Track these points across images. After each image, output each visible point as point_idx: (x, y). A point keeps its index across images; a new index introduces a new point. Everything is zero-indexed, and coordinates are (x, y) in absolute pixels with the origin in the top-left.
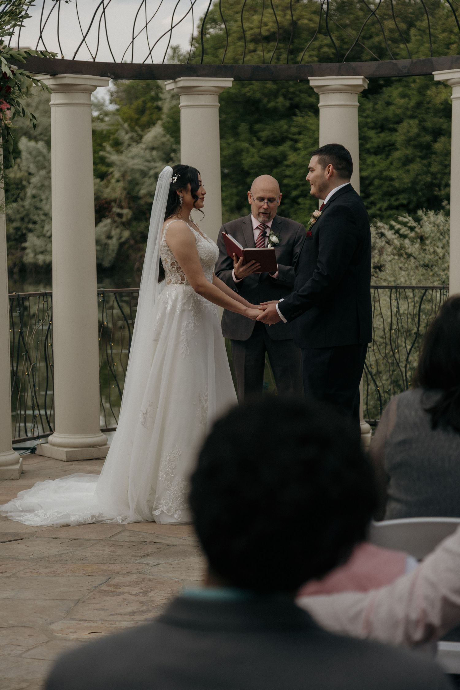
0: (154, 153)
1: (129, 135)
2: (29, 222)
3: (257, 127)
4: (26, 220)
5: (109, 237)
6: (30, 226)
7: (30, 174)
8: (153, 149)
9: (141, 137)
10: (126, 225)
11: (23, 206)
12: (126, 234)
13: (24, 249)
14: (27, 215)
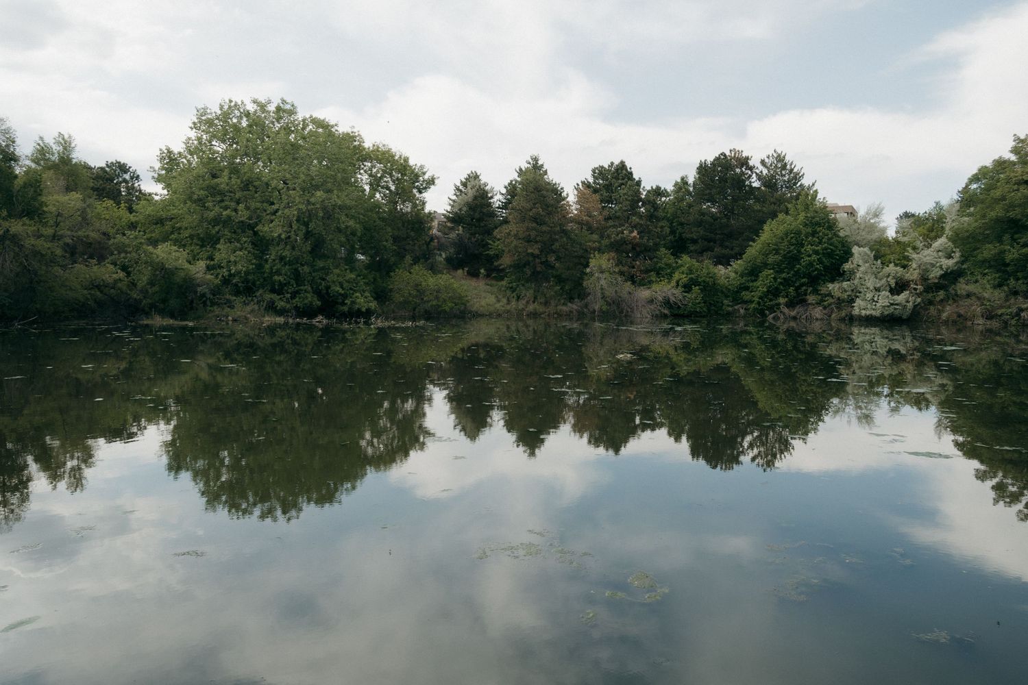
0: (940, 253)
1: (923, 243)
2: (856, 292)
3: (1016, 236)
4: (855, 291)
5: (908, 302)
6: (858, 294)
7: (858, 266)
8: (939, 251)
9: (931, 245)
10: (919, 295)
11: (853, 284)
12: (919, 300)
13: (854, 307)
14: (856, 288)
